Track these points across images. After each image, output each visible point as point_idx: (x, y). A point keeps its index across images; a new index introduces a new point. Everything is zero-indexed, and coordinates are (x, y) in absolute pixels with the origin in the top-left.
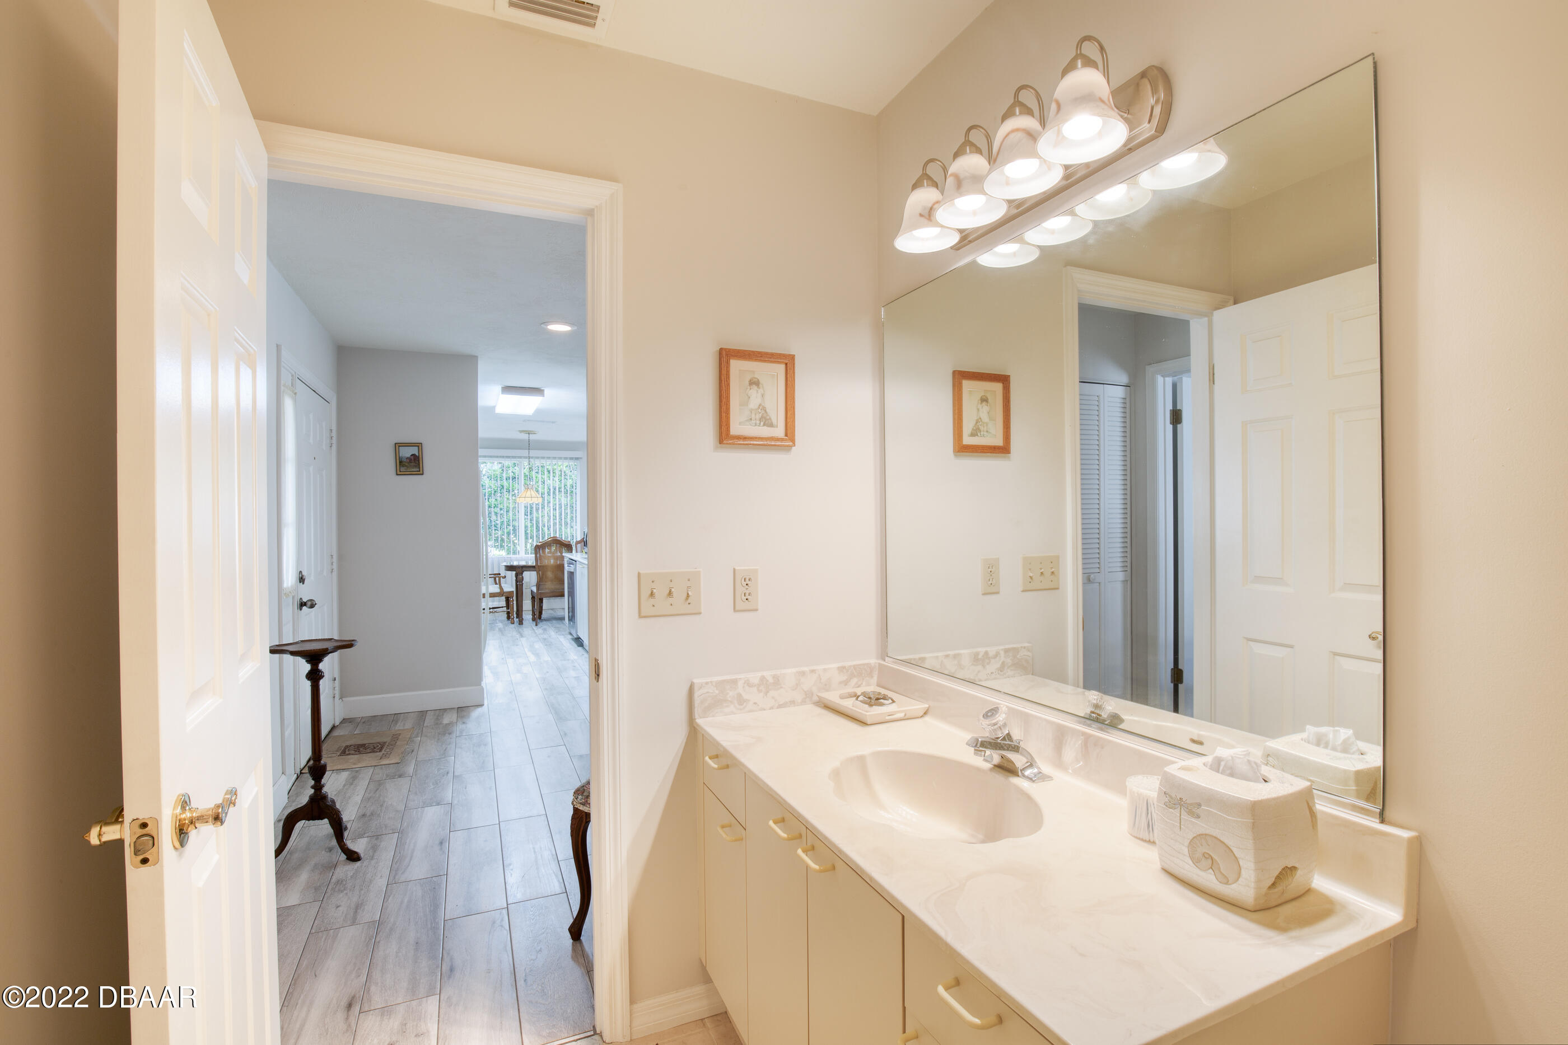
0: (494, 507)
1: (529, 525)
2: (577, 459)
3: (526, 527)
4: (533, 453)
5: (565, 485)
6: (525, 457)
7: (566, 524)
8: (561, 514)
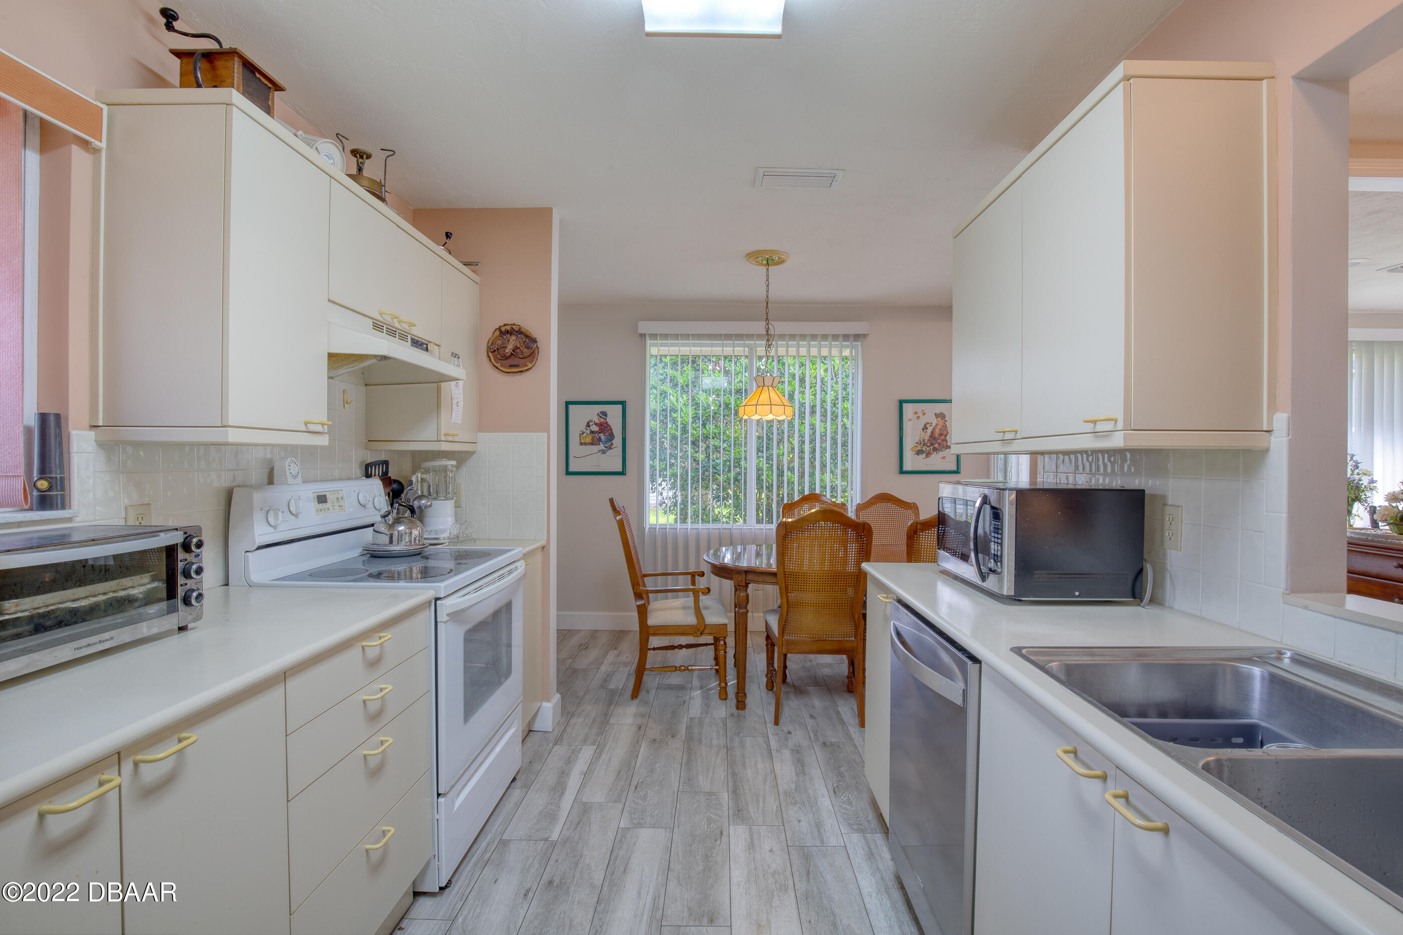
0: (713, 438)
1: (765, 466)
2: (857, 337)
3: (759, 469)
4: (778, 327)
5: (823, 401)
6: (759, 337)
7: (823, 466)
8: (813, 451)
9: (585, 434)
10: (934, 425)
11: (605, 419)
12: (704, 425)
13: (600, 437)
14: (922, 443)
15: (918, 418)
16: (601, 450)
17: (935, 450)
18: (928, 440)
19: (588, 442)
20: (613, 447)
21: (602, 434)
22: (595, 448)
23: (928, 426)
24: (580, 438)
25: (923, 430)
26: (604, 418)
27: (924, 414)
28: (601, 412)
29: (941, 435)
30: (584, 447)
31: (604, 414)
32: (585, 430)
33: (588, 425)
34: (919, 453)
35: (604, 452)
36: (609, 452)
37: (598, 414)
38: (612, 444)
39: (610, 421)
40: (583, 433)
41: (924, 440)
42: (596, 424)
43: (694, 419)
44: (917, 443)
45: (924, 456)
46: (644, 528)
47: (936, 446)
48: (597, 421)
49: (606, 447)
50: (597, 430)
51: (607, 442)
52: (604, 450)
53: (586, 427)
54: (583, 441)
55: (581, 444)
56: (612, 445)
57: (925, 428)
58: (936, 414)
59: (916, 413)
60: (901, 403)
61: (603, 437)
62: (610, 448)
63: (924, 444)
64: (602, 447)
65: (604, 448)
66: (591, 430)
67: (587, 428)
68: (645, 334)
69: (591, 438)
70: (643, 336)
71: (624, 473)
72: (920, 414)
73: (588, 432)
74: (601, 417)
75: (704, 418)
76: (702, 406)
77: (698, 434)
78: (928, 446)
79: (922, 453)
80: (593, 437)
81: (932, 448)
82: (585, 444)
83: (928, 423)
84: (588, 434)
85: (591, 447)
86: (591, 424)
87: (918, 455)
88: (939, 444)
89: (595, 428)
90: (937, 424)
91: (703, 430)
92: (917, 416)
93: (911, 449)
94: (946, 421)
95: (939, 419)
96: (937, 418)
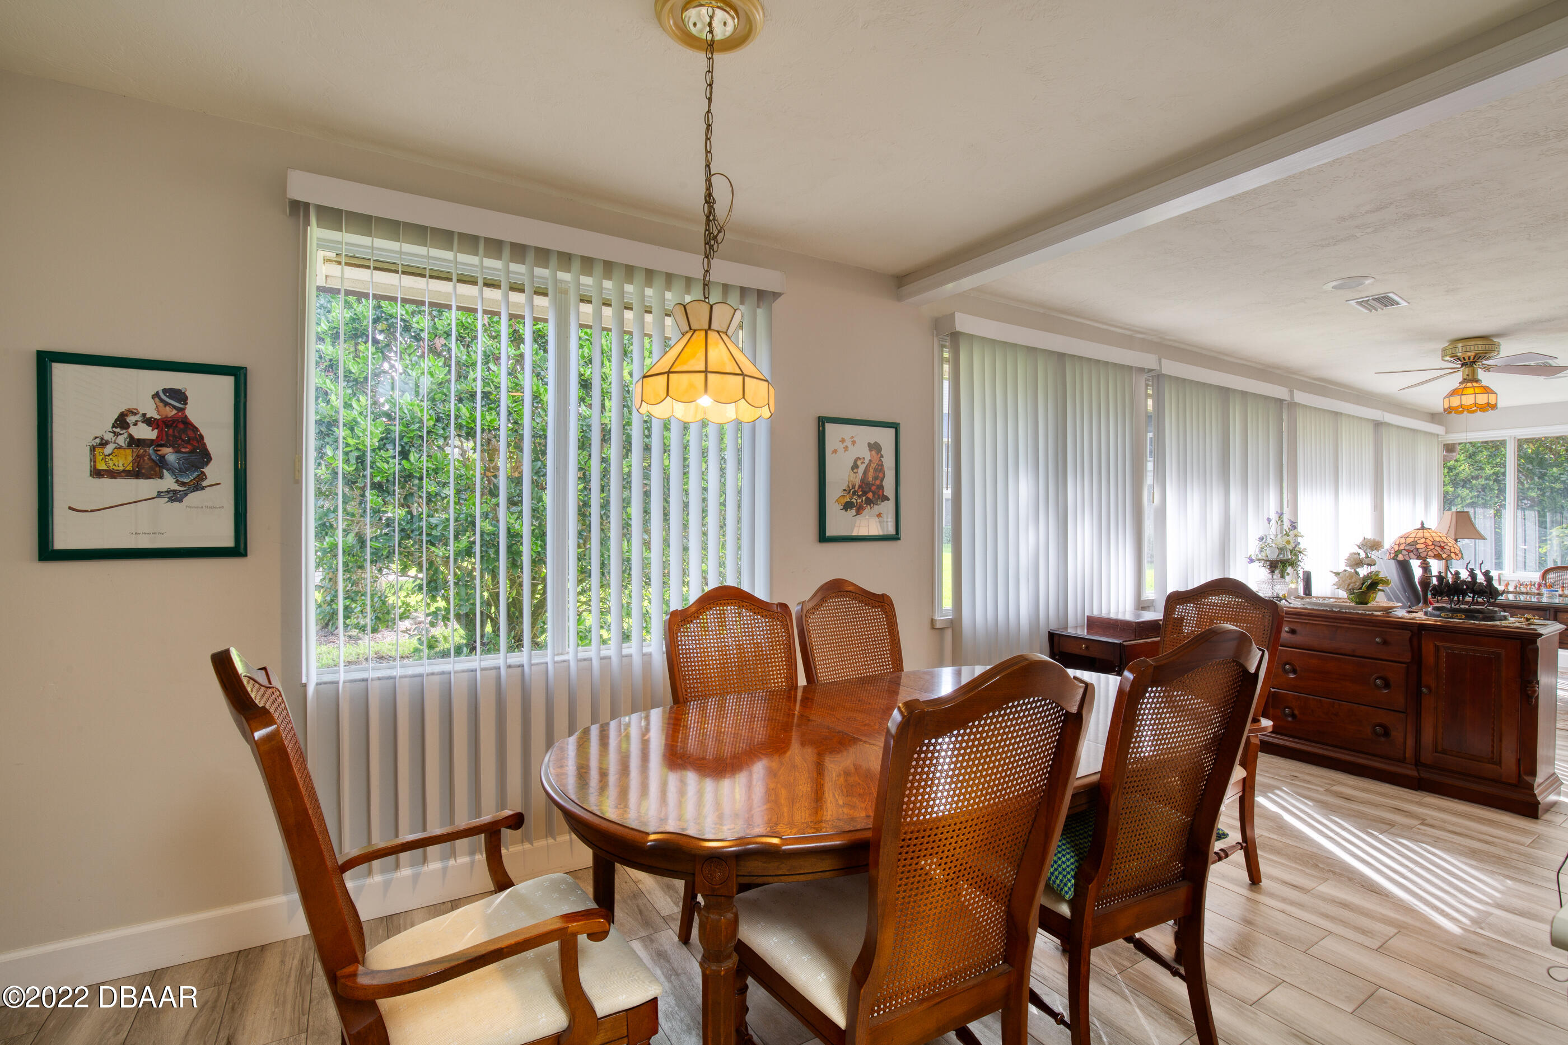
9: (109, 449)
10: (867, 462)
11: (183, 410)
12: (404, 454)
13: (163, 457)
14: (850, 490)
15: (846, 448)
16: (167, 492)
17: (869, 502)
18: (860, 487)
19: (122, 468)
20: (204, 484)
21: (170, 450)
22: (147, 487)
23: (859, 463)
24: (94, 455)
25: (853, 469)
26: (174, 407)
27: (854, 443)
28: (165, 391)
29: (875, 478)
30: (106, 482)
31: (179, 396)
32: (108, 437)
33: (121, 422)
34: (847, 506)
35: (174, 497)
36: (193, 498)
37: (156, 395)
38: (202, 477)
39: (193, 413)
40: (104, 443)
41: (854, 487)
42: (149, 421)
43: (382, 443)
44: (844, 490)
45: (853, 512)
46: (305, 686)
47: (870, 495)
48: (152, 413)
49: (183, 484)
50: (154, 437)
51: (187, 470)
52: (175, 492)
53: (114, 426)
54: (101, 466)
55: (97, 473)
56: (203, 480)
57: (855, 467)
58: (869, 445)
59: (843, 441)
60: (822, 422)
61: (171, 456)
62: (197, 486)
63: (854, 493)
64: (168, 482)
65: (176, 487)
66: (131, 436)
67: (118, 430)
68: (307, 205)
69: (130, 459)
70: (299, 209)
71: (242, 551)
72: (848, 443)
73: (121, 440)
74: (166, 404)
75: (405, 440)
76: (401, 419)
77: (392, 471)
78: (859, 496)
79: (851, 508)
80: (138, 456)
81: (864, 498)
82: (112, 474)
83: (860, 459)
84: (120, 447)
85: (132, 482)
86: (131, 419)
87: (846, 511)
88: (874, 494)
89: (145, 432)
90: (870, 461)
91: (404, 462)
92: (845, 444)
93: (837, 500)
94: (882, 456)
95: (873, 452)
96: (870, 450)
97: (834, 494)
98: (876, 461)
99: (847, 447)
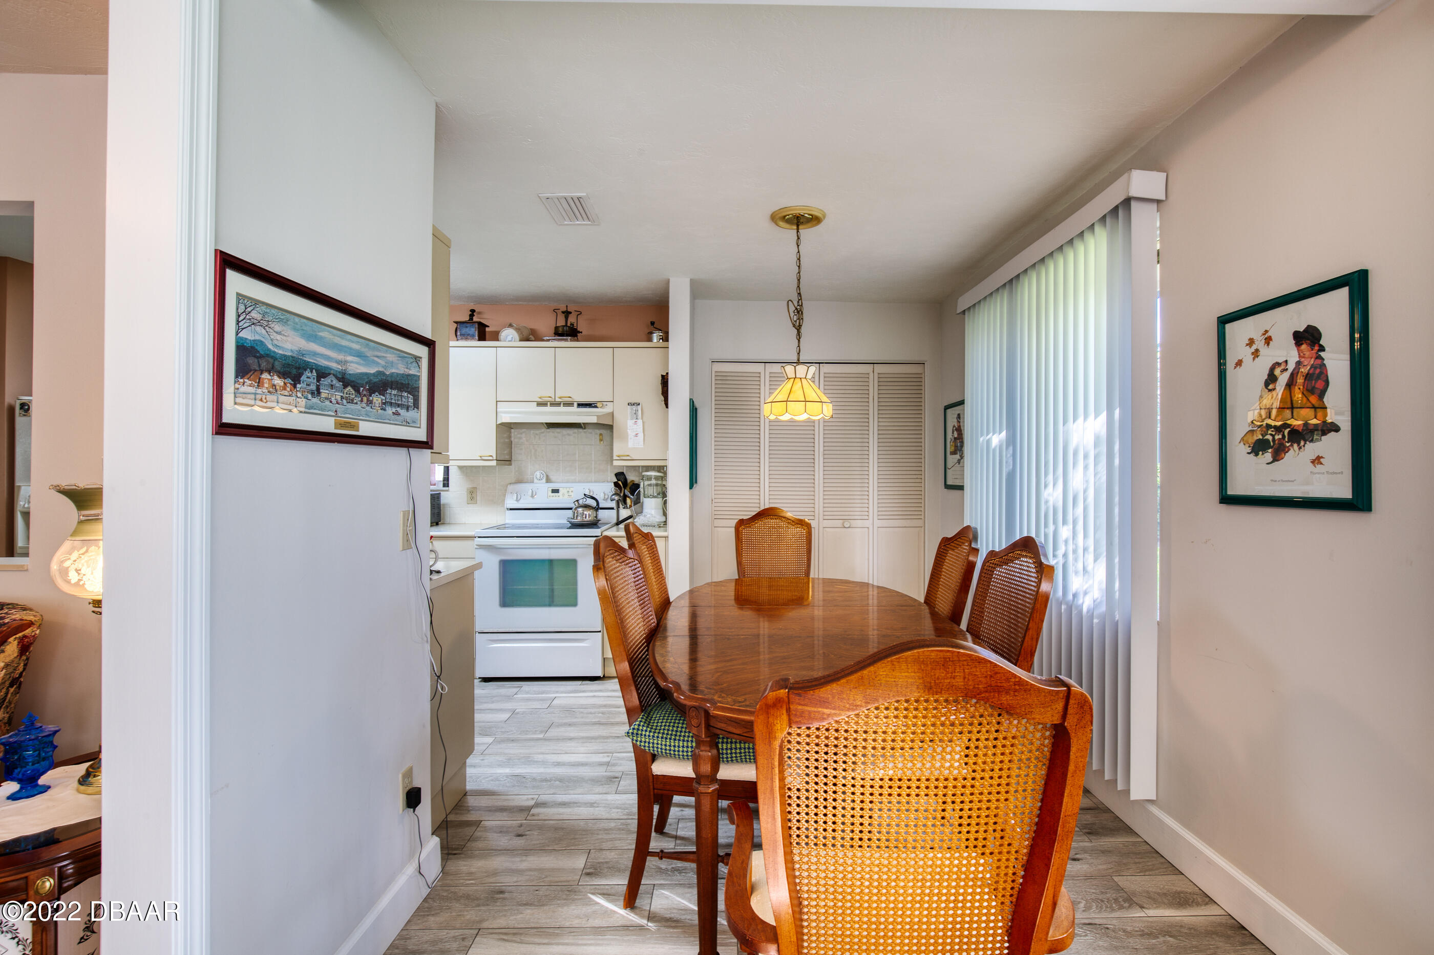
10: (1291, 366)
14: (1265, 420)
15: (1256, 354)
17: (1298, 439)
18: (1279, 412)
23: (1277, 372)
25: (1267, 384)
27: (1268, 340)
29: (1309, 391)
34: (1258, 447)
41: (1269, 414)
44: (1255, 421)
45: (1268, 456)
47: (1298, 425)
57: (1272, 379)
58: (1298, 335)
59: (1251, 342)
60: (1222, 323)
63: (1270, 425)
72: (1260, 344)
78: (1278, 430)
79: (1264, 450)
81: (1287, 432)
83: (1279, 364)
87: (1257, 455)
88: (1304, 421)
90: (1298, 365)
92: (1254, 347)
93: (1242, 439)
94: (1322, 349)
95: (1304, 347)
96: (1298, 344)
97: (1239, 427)
98: (1309, 363)
99: (1257, 351)
